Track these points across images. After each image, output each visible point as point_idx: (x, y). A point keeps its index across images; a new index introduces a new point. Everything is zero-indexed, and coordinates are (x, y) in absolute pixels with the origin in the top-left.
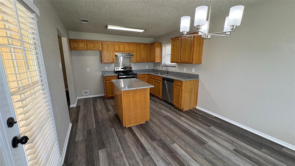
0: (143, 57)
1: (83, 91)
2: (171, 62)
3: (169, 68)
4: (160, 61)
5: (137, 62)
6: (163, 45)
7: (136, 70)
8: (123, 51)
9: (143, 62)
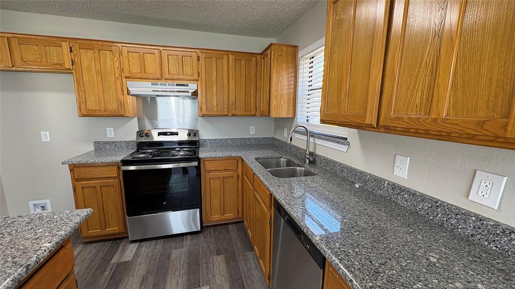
0: (232, 97)
1: (31, 203)
2: (322, 121)
3: (318, 141)
4: (291, 112)
5: (211, 113)
6: (300, 54)
7: (215, 140)
8: (158, 76)
9: (233, 115)
